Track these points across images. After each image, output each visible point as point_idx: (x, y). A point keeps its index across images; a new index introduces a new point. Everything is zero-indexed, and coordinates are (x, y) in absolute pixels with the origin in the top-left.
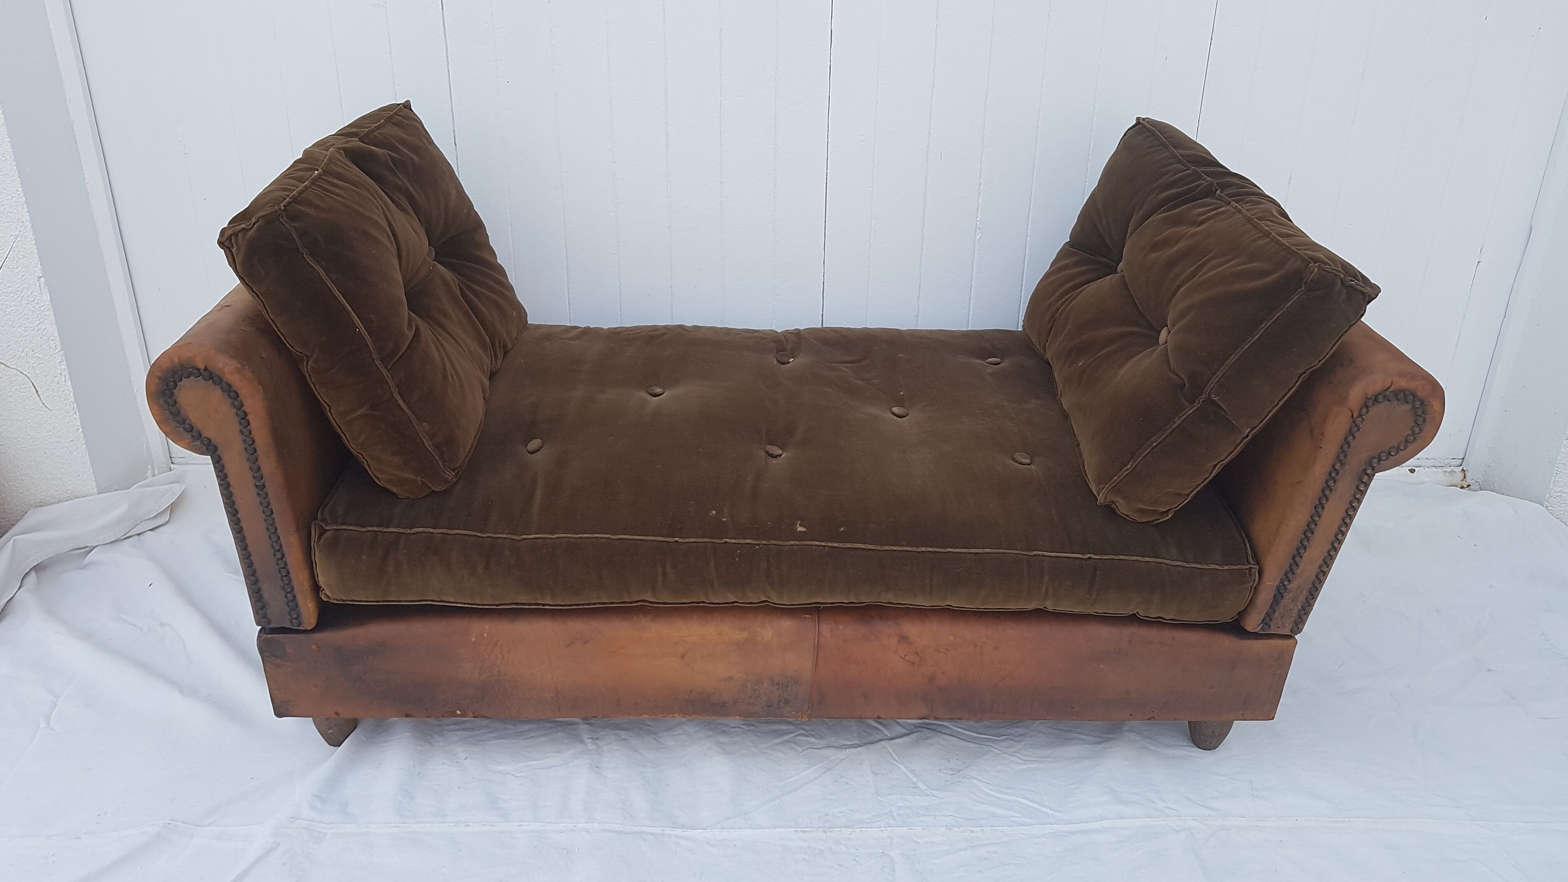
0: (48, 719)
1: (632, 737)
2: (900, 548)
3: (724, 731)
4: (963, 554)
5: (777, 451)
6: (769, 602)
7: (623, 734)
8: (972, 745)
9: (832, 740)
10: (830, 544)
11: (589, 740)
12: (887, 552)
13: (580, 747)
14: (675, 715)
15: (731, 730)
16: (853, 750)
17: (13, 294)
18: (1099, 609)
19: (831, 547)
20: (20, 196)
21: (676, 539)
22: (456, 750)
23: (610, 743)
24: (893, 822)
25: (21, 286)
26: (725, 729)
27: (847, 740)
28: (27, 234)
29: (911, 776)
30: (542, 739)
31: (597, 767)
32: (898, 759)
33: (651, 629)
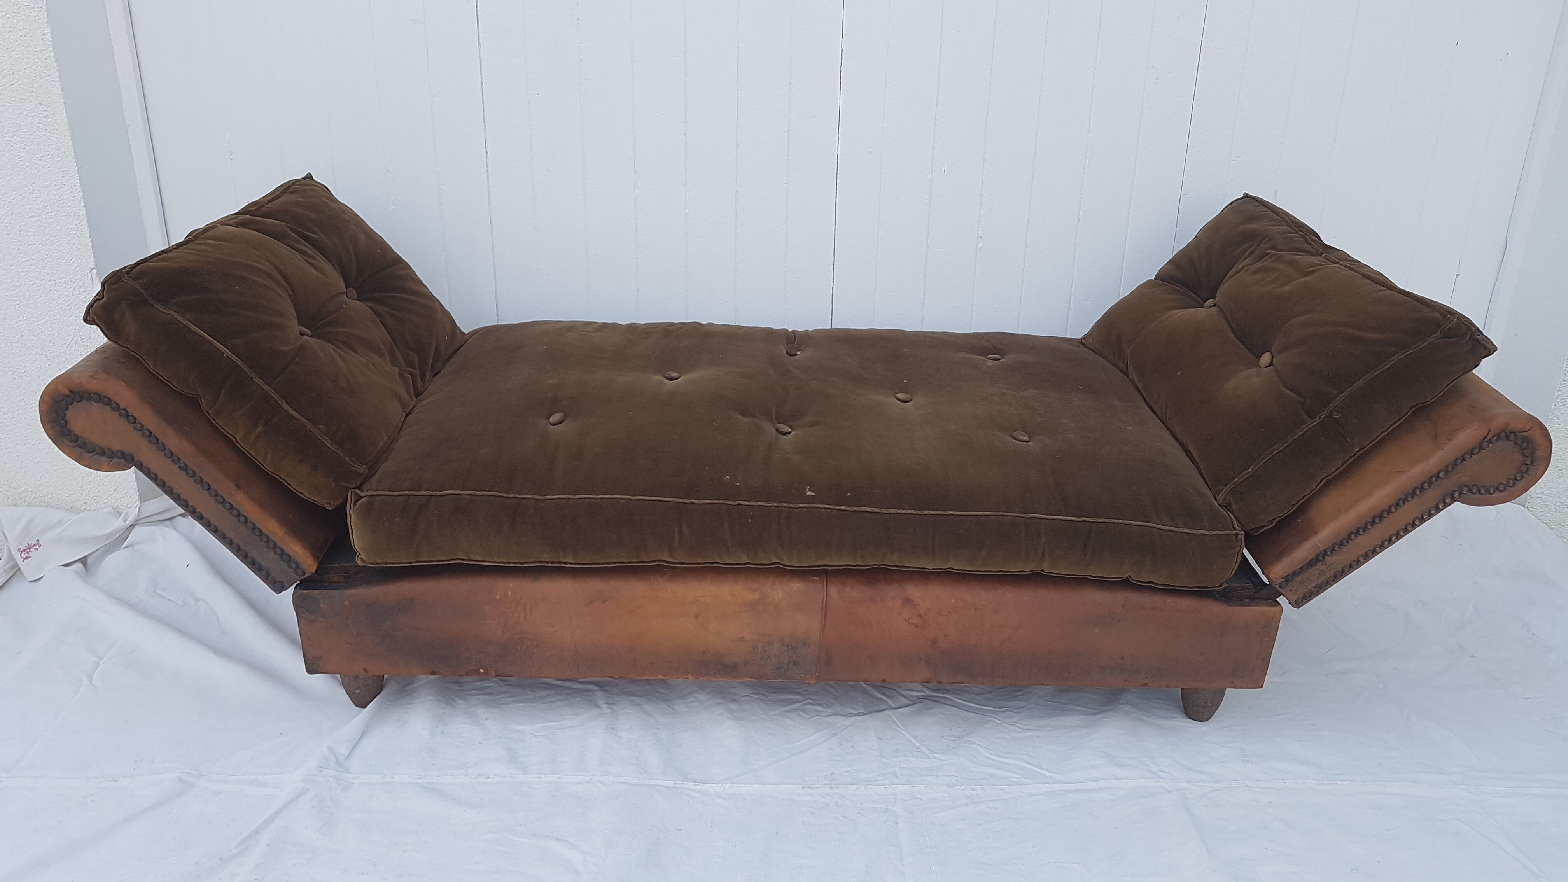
0: (90, 677)
1: (645, 702)
2: (904, 511)
3: (734, 700)
4: (963, 517)
5: (787, 429)
6: (781, 564)
7: (637, 700)
8: (973, 715)
9: (839, 709)
10: (837, 507)
11: (605, 705)
12: (892, 515)
13: (596, 711)
14: (688, 676)
15: (742, 699)
16: (859, 718)
17: (66, 285)
18: (1094, 572)
19: (838, 510)
20: (78, 191)
21: (693, 500)
22: (477, 711)
23: (625, 708)
24: (896, 780)
25: (74, 277)
26: (736, 698)
27: (853, 708)
28: (82, 227)
29: (914, 741)
30: (559, 703)
31: (613, 728)
32: (901, 727)
33: (667, 589)
